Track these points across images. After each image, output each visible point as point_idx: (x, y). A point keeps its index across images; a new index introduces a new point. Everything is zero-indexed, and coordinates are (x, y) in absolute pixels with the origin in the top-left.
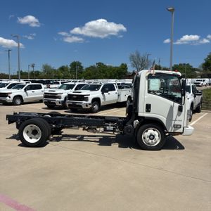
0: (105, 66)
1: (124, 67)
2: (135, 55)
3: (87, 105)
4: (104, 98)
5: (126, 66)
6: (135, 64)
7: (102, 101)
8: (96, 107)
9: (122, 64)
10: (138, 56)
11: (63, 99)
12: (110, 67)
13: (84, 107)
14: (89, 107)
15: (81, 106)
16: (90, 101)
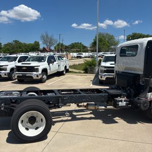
0: (20, 43)
1: (37, 44)
2: (45, 35)
3: (37, 76)
4: (50, 69)
5: (38, 43)
6: (45, 42)
7: (48, 71)
8: (45, 77)
9: (36, 42)
10: (47, 36)
11: (8, 71)
12: (25, 44)
13: (35, 77)
14: (40, 77)
15: (32, 77)
16: (40, 72)
